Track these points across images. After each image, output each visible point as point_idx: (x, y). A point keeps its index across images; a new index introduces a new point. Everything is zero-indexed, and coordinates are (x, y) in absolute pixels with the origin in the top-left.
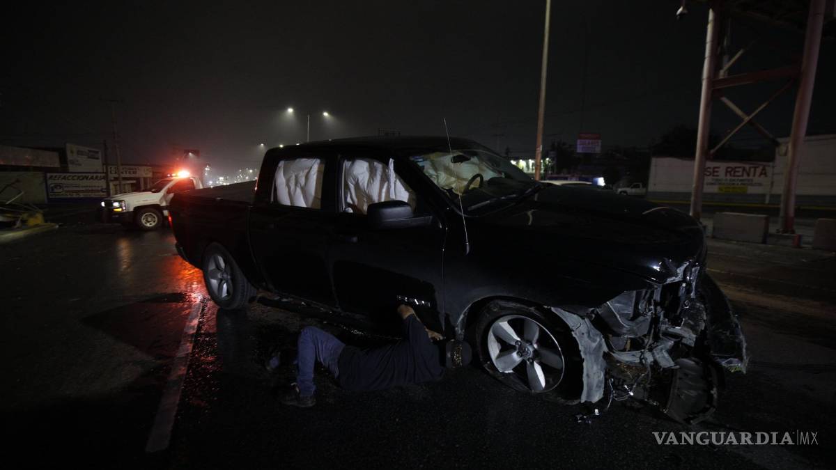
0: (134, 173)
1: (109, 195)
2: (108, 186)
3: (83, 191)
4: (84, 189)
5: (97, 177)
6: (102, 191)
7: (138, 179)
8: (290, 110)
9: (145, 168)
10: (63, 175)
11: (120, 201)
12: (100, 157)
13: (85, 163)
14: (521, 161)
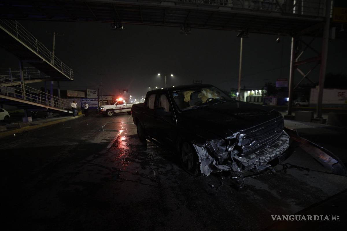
0: (107, 98)
1: (99, 106)
2: (99, 103)
3: (91, 105)
4: (91, 104)
5: (96, 100)
6: (97, 105)
7: (108, 101)
8: (159, 74)
9: (110, 96)
10: (86, 99)
11: (102, 108)
12: (96, 93)
13: (92, 95)
14: (252, 91)
